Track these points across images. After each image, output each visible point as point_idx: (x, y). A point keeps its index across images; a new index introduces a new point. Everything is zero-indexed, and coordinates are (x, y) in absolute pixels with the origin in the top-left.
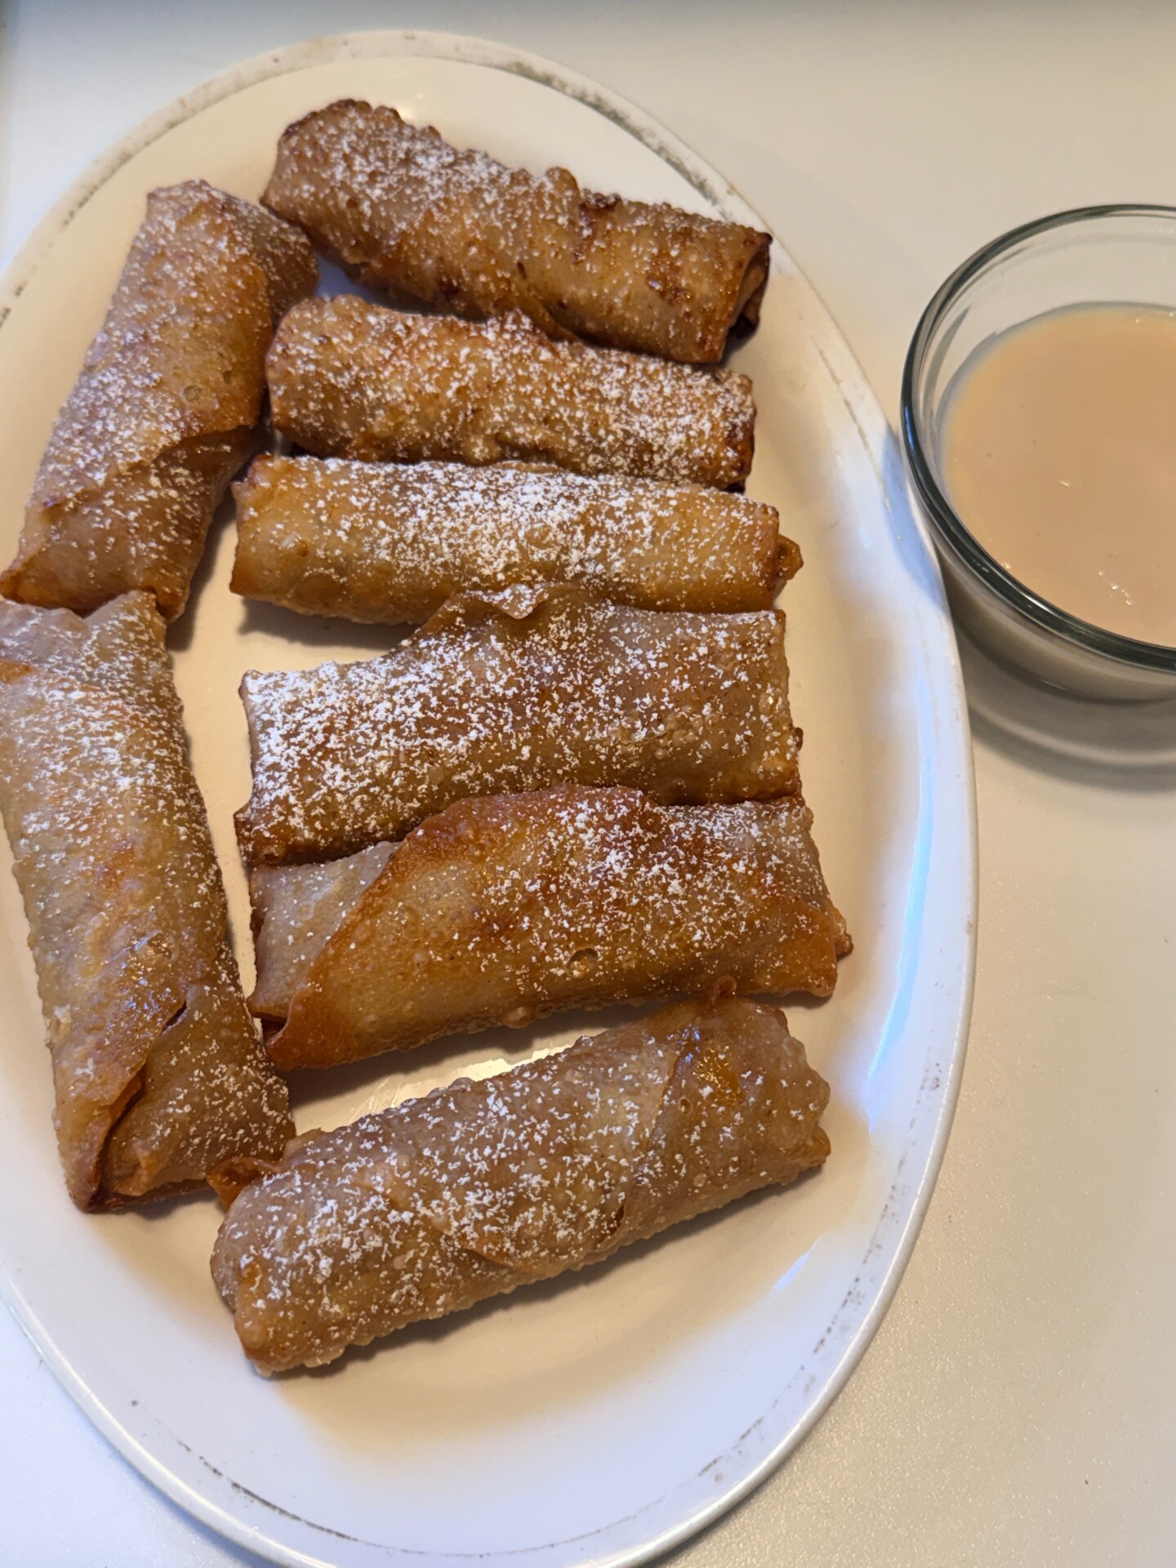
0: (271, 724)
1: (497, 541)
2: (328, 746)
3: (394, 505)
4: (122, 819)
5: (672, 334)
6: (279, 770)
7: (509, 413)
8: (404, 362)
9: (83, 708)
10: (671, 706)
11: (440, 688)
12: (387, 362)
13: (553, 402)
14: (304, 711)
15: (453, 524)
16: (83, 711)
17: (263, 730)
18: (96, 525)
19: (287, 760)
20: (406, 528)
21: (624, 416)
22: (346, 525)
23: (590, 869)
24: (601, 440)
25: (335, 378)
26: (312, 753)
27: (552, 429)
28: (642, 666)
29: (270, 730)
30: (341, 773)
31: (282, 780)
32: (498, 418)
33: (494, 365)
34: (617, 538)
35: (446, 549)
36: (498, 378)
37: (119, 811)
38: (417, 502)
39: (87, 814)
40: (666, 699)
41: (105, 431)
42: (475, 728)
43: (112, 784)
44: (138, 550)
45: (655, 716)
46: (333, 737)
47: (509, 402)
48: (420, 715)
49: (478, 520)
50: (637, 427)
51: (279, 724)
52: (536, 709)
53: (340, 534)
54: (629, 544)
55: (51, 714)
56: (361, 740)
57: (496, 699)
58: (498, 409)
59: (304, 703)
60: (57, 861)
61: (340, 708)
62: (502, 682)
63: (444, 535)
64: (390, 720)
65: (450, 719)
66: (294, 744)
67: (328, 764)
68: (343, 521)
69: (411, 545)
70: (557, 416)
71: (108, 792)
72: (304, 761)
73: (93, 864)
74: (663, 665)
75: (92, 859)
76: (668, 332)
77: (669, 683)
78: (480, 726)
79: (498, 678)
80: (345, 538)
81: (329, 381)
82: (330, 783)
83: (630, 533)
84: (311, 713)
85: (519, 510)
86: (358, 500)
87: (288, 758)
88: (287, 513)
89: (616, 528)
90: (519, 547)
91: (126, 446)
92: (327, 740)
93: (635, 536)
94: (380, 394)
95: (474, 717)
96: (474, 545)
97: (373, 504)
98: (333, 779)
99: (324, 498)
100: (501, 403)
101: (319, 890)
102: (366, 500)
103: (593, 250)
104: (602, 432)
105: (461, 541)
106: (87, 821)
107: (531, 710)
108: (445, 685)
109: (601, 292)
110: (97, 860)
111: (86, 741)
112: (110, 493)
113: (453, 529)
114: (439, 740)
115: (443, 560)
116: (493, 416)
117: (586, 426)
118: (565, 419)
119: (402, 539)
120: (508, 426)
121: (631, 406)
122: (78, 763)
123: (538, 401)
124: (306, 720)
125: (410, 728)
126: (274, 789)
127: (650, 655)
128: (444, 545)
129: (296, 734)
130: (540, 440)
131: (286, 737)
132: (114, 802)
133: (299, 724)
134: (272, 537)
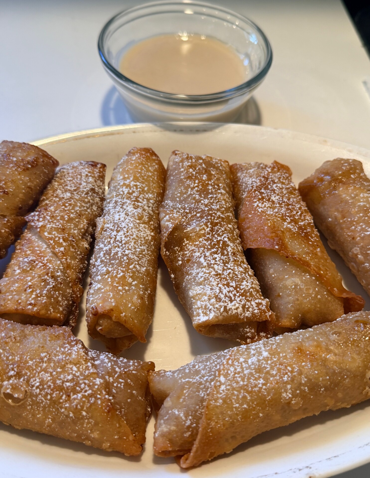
0: (225, 307)
1: (140, 230)
2: (234, 286)
3: (123, 262)
4: (283, 354)
5: (46, 171)
6: (245, 305)
7: (75, 227)
8: (45, 259)
9: (230, 374)
10: (212, 181)
11: (208, 248)
12: (45, 265)
13: (73, 211)
14: (220, 294)
15: (132, 243)
16: (231, 375)
17: (227, 312)
18: (122, 386)
19: (241, 302)
20: (133, 259)
21: (80, 193)
22: (130, 280)
23: (278, 205)
24: (89, 202)
25: (50, 285)
26: (238, 292)
27: (83, 215)
28: (196, 188)
29: (228, 308)
30: (244, 283)
31: (249, 304)
32: (76, 232)
33: (54, 226)
34: (140, 193)
35: (142, 247)
36: (60, 225)
37: (279, 355)
38: (122, 253)
39: (283, 367)
40: (210, 182)
41: (72, 380)
42: (224, 238)
43: (266, 359)
44: (133, 370)
45: (216, 186)
46: (231, 284)
47: (70, 226)
48: (220, 255)
49: (131, 233)
50: (85, 190)
51: (226, 304)
52: (216, 218)
53: (134, 283)
54: (143, 190)
55: (234, 389)
56: (231, 275)
57: (212, 230)
58: (72, 230)
59: (217, 294)
60: (305, 380)
61: (218, 281)
62: (205, 228)
63: (137, 247)
64: (223, 265)
65: (221, 246)
66: (235, 298)
67: (242, 287)
68: (129, 281)
69: (140, 259)
70: (78, 211)
71: (271, 360)
72: (242, 295)
73: (306, 362)
74: (197, 181)
75: (303, 364)
76: (45, 172)
77: (204, 180)
78: (223, 237)
79: (204, 229)
80: (136, 282)
81: (51, 288)
82: (249, 287)
83: (139, 189)
84: (221, 291)
85: (127, 220)
86: (120, 274)
87: (240, 301)
88: (124, 301)
89: (137, 193)
90: (143, 224)
91: (81, 370)
92: (232, 286)
93: (140, 188)
94: (59, 271)
95: (219, 238)
96: (141, 238)
97: (122, 269)
98: (248, 286)
99: (118, 287)
100: (70, 229)
101: (299, 286)
102: (120, 271)
103: (4, 186)
104: (86, 200)
105: (139, 241)
106: (286, 367)
107: (216, 220)
108: (206, 247)
109: (23, 189)
110: (303, 362)
111: (246, 372)
112: (107, 377)
113: (135, 243)
114: (229, 250)
115: (146, 250)
116: (75, 233)
117: (83, 204)
118: (80, 210)
119: (138, 261)
120: (80, 229)
121: (75, 190)
122: (258, 374)
123: (72, 215)
124: (224, 293)
125: (225, 258)
126: (253, 308)
127: (192, 186)
128: (140, 247)
129: (230, 297)
130: (87, 221)
131: (231, 301)
132: (275, 358)
133: (226, 296)
134: (134, 309)
